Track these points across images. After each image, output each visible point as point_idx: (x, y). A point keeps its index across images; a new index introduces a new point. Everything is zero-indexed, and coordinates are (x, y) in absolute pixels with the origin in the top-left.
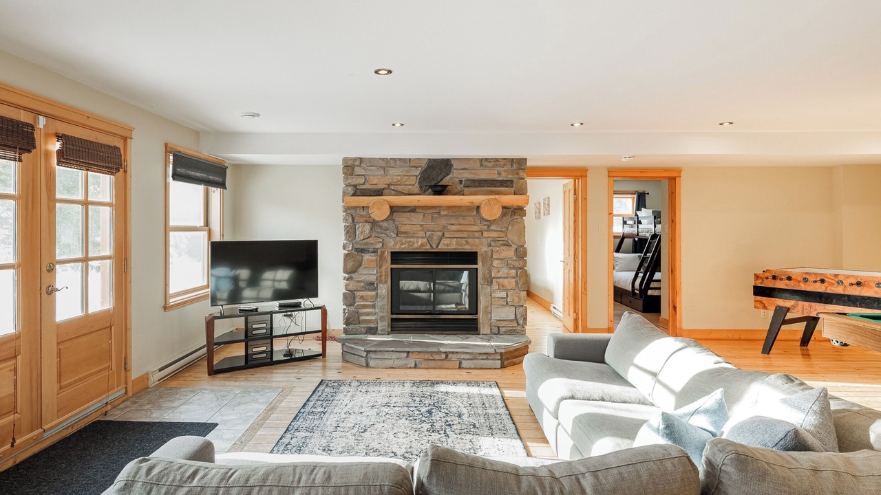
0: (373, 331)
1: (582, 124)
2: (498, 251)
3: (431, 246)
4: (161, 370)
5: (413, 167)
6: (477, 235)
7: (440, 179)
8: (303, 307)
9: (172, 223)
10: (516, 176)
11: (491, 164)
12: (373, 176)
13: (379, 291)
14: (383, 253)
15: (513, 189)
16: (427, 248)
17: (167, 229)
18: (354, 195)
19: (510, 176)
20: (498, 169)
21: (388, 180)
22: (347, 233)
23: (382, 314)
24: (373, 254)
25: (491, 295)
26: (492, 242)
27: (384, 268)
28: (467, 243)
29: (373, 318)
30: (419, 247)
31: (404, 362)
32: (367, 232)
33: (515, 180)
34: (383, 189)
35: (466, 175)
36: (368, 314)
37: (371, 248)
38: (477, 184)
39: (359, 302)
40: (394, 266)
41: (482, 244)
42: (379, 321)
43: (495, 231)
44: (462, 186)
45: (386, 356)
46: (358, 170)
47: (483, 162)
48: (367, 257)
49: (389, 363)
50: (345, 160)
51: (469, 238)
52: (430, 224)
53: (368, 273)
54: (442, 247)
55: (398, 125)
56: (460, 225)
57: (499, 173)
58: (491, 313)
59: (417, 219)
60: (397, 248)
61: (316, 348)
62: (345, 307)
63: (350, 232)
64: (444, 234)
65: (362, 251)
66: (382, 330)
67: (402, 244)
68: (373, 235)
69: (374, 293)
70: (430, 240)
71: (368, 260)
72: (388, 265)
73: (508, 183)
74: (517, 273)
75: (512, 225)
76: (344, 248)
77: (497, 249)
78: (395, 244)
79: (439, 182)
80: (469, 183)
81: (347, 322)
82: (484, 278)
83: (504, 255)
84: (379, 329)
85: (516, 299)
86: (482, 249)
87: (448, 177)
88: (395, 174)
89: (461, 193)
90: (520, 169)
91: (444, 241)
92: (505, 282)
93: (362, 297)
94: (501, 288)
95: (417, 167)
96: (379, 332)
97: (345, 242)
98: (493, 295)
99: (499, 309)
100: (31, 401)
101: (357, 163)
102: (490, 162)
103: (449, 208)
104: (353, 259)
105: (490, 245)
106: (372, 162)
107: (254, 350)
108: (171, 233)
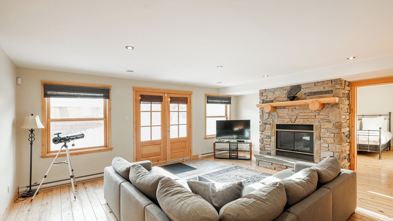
0: (269, 154)
1: (354, 57)
2: (324, 125)
3: (292, 122)
4: (202, 154)
5: (284, 90)
6: (313, 117)
7: (295, 94)
8: (245, 142)
9: (207, 115)
10: (334, 88)
11: (320, 84)
12: (270, 95)
13: (271, 139)
14: (273, 125)
15: (332, 95)
16: (290, 123)
17: (206, 117)
18: (263, 103)
19: (330, 89)
20: (324, 86)
21: (274, 96)
22: (261, 117)
23: (273, 148)
24: (269, 125)
25: (320, 145)
26: (321, 121)
27: (273, 130)
28: (308, 121)
29: (269, 149)
30: (287, 123)
31: (270, 167)
32: (267, 117)
33: (334, 90)
34: (273, 100)
35: (308, 91)
36: (268, 147)
37: (269, 123)
38: (313, 94)
39: (265, 143)
40: (277, 130)
41: (315, 121)
42: (271, 150)
43: (322, 115)
44: (306, 96)
45: (265, 163)
46: (264, 94)
47: (315, 84)
48: (267, 126)
49: (265, 166)
50: (260, 91)
51: (309, 118)
52: (290, 113)
53: (268, 132)
54: (296, 123)
55: (266, 76)
56: (305, 113)
57: (324, 88)
58: (320, 153)
59: (286, 111)
60: (278, 123)
61: (248, 157)
62: (260, 144)
63: (262, 117)
64: (297, 117)
65: (266, 124)
66: (273, 154)
67: (280, 121)
68: (270, 118)
69: (270, 140)
70: (291, 119)
71: (267, 127)
72: (275, 129)
73: (330, 92)
74: (334, 135)
75: (331, 112)
76: (260, 123)
77: (324, 123)
78: (278, 121)
79: (295, 95)
80: (309, 94)
81: (261, 149)
82: (317, 137)
83: (327, 126)
84: (272, 154)
85: (334, 149)
86: (315, 124)
87: (300, 92)
88: (277, 94)
89: (305, 99)
90: (336, 84)
91: (297, 120)
92: (328, 139)
93: (265, 141)
94: (326, 142)
95: (286, 90)
96: (272, 155)
97: (260, 120)
98: (321, 145)
99: (324, 152)
100: (164, 154)
101: (264, 91)
102: (320, 83)
103: (299, 106)
104: (262, 127)
105: (320, 122)
106: (269, 90)
107: (232, 154)
108: (207, 118)
